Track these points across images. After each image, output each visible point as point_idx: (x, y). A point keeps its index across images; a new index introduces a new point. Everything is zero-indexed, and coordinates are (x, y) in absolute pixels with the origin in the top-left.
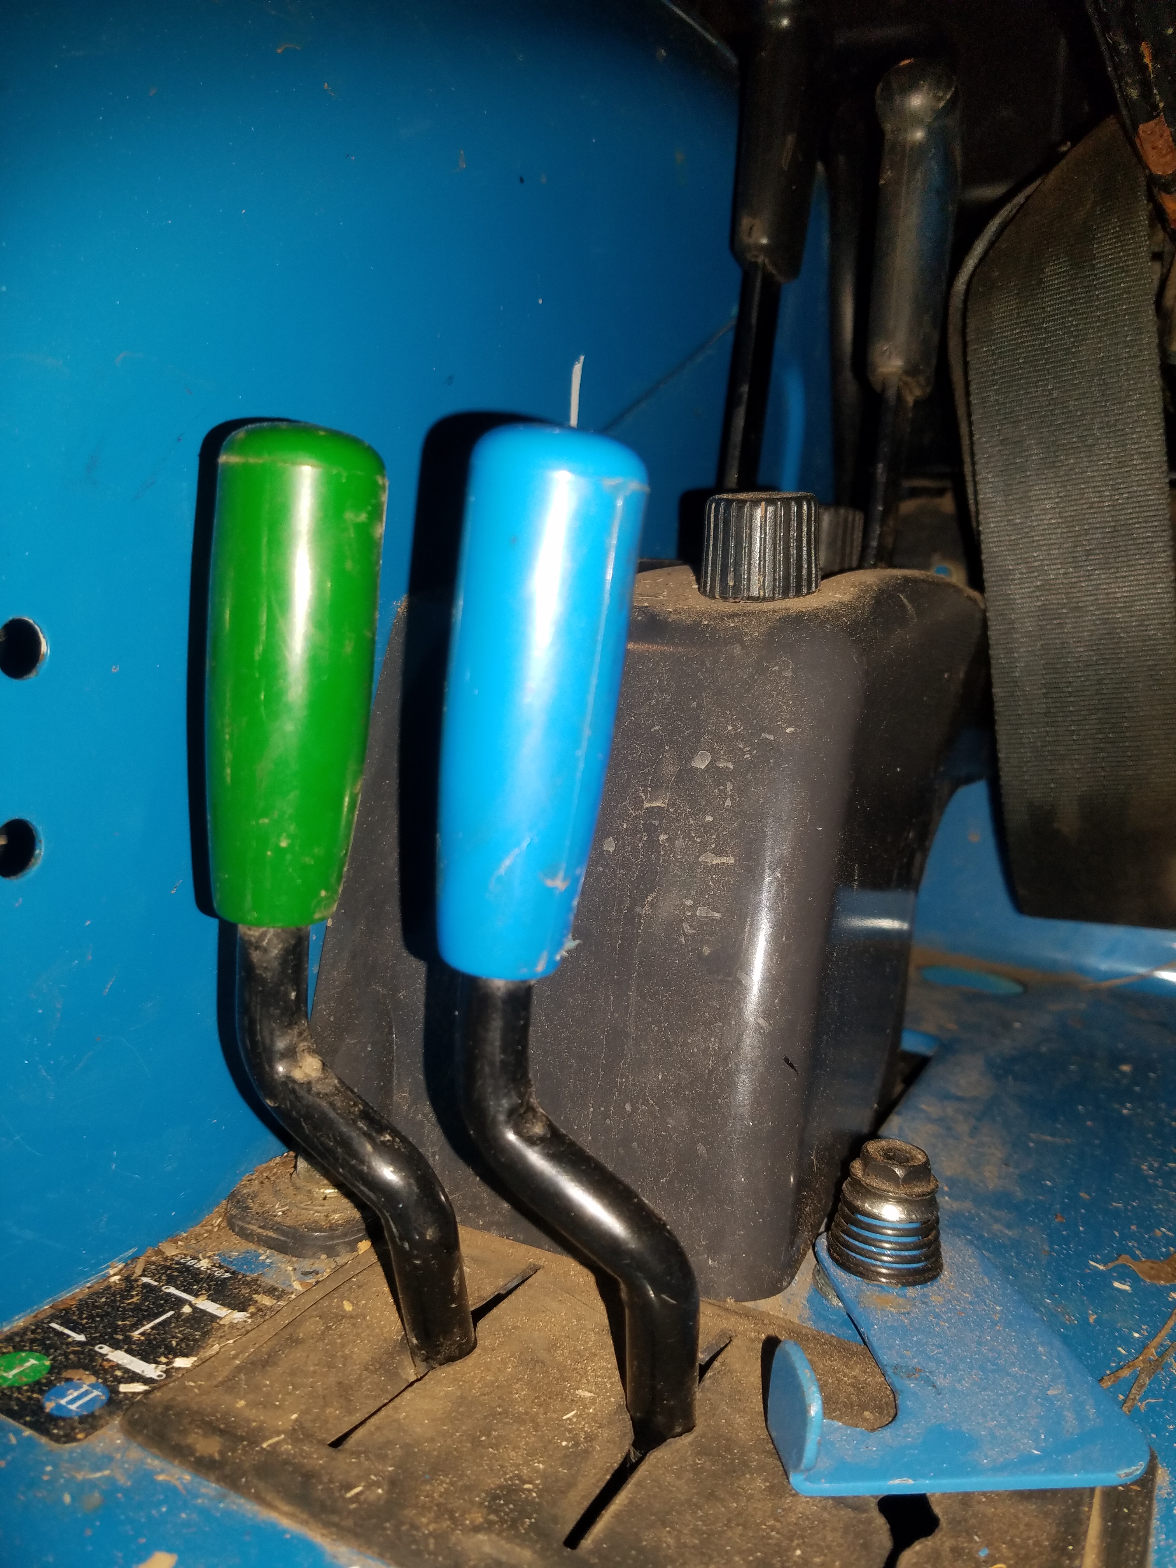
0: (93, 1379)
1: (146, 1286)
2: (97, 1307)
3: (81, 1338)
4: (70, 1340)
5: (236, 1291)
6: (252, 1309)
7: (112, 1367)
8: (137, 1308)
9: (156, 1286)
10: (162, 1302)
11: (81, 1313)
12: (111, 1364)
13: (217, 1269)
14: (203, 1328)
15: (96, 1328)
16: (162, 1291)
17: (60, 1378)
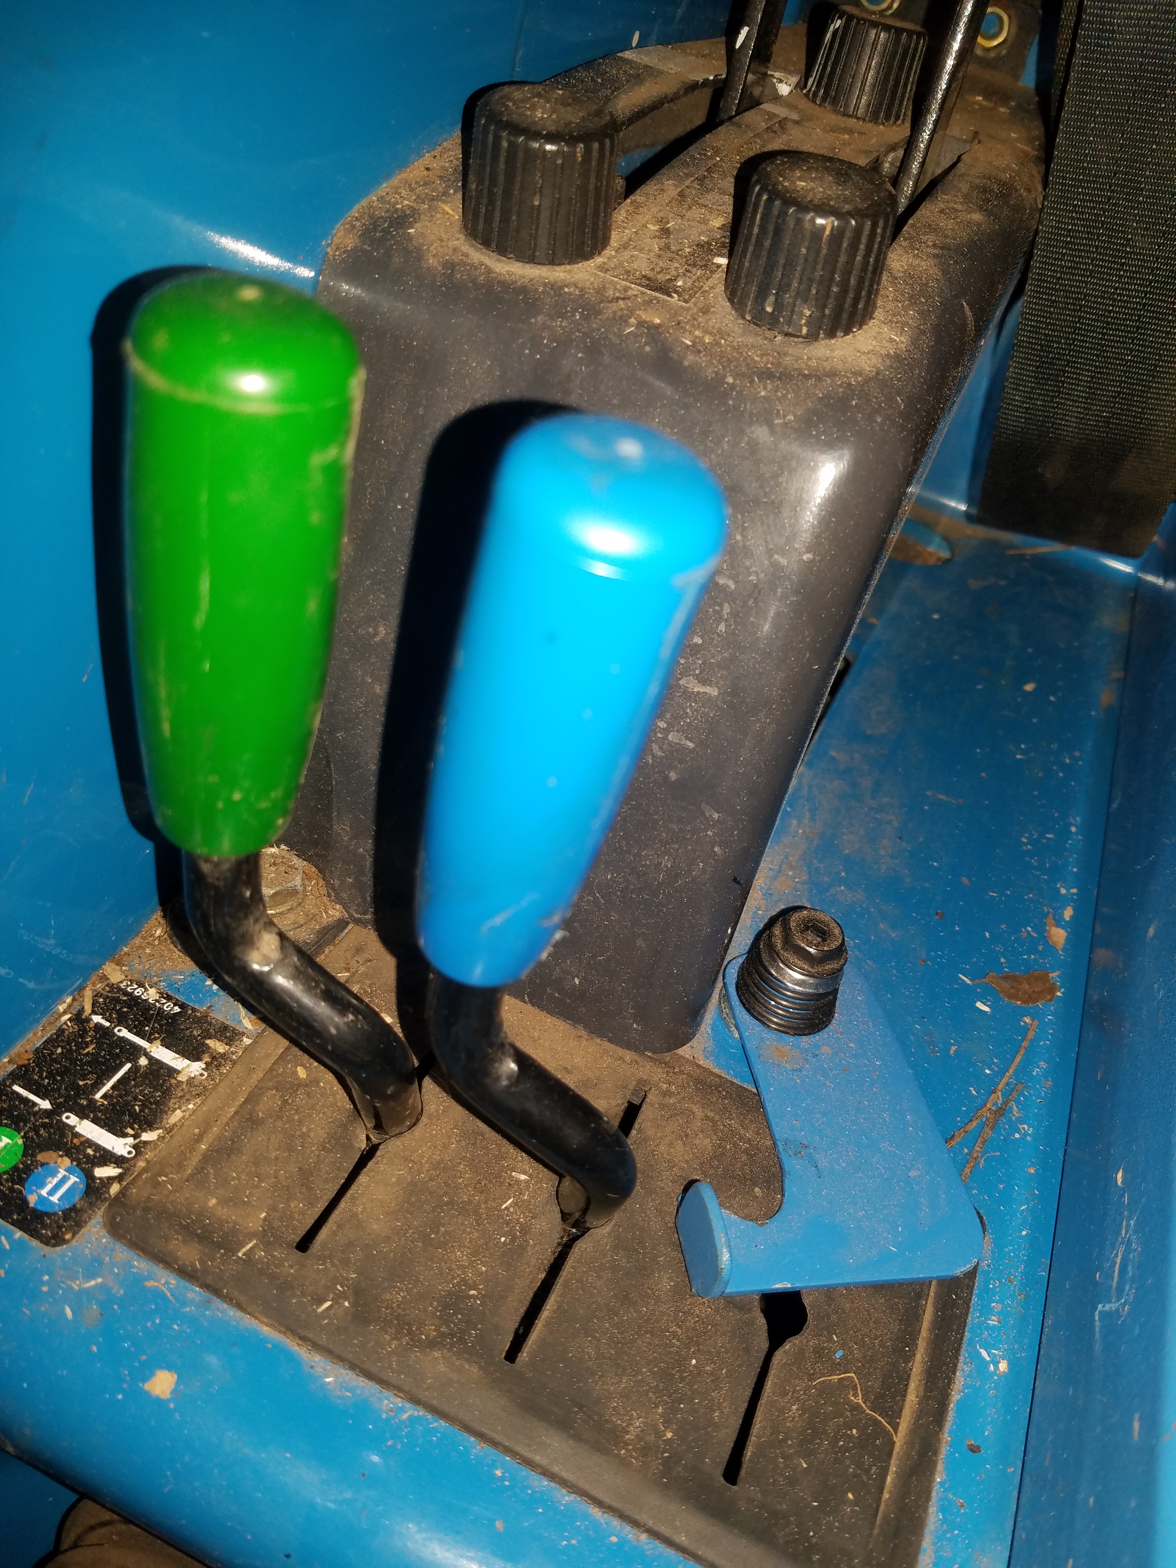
0: (67, 1161)
1: (98, 1026)
2: (55, 1061)
3: (45, 1105)
4: (36, 1109)
5: (188, 1033)
6: (206, 1058)
7: (82, 1143)
8: (94, 1060)
9: (108, 1028)
10: (118, 1051)
11: (40, 1072)
12: (82, 1139)
13: (164, 1001)
14: (162, 1085)
15: (59, 1089)
16: (114, 1034)
17: (36, 1161)
